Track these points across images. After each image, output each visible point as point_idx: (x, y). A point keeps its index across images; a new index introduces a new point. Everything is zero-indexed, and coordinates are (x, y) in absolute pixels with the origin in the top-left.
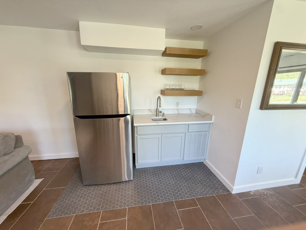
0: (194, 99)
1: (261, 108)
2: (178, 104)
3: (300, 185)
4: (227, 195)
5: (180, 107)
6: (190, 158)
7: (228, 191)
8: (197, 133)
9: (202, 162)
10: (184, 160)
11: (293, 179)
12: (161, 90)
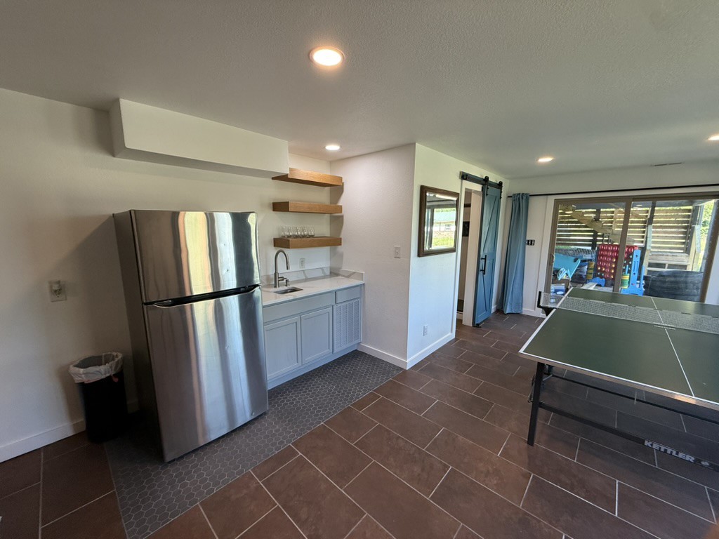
0: (326, 251)
1: (419, 255)
2: (302, 262)
3: (456, 339)
4: (403, 373)
5: (307, 267)
6: (342, 348)
7: (402, 369)
8: (347, 303)
9: (356, 350)
10: (335, 352)
11: (450, 334)
12: (274, 239)
